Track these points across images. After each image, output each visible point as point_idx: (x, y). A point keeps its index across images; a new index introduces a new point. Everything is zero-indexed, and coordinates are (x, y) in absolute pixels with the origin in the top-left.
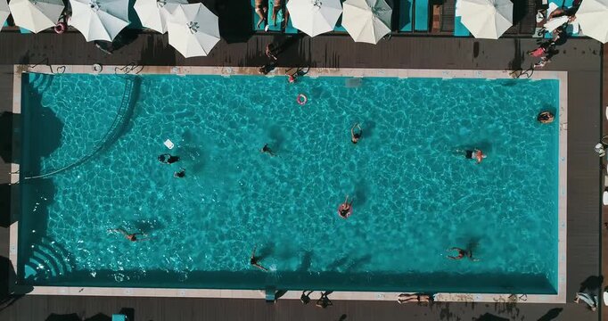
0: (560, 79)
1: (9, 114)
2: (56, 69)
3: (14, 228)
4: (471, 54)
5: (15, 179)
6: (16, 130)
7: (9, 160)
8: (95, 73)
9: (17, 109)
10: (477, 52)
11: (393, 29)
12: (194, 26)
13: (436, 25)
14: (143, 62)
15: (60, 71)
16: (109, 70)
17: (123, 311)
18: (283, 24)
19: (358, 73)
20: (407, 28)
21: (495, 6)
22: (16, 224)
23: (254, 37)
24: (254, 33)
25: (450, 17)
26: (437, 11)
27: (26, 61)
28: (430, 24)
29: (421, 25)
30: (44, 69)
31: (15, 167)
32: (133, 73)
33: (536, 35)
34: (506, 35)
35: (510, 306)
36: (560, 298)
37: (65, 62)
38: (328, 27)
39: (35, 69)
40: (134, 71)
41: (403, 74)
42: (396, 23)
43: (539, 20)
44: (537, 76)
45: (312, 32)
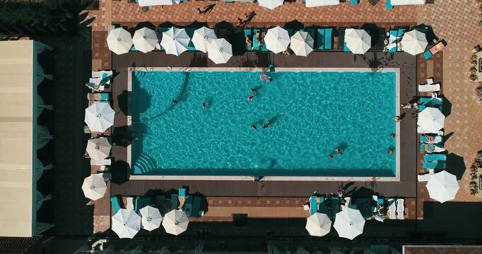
0: (396, 71)
1: (126, 92)
2: (149, 69)
3: (129, 148)
4: (353, 60)
5: (129, 123)
6: (129, 99)
7: (126, 114)
8: (167, 71)
9: (130, 89)
10: (356, 60)
11: (314, 48)
12: (221, 50)
13: (335, 46)
14: (192, 66)
15: (151, 70)
16: (175, 69)
17: (184, 187)
18: (260, 46)
19: (297, 70)
20: (321, 48)
21: (362, 39)
22: (130, 145)
23: (246, 53)
24: (246, 51)
25: (342, 42)
26: (336, 39)
27: (134, 66)
28: (332, 46)
29: (328, 46)
30: (143, 69)
31: (129, 118)
32: (187, 71)
33: (384, 51)
34: (369, 51)
35: (373, 183)
36: (397, 179)
37: (152, 65)
38: (283, 49)
39: (138, 69)
40: (188, 70)
41: (319, 70)
42: (315, 46)
43: (386, 43)
44: (385, 70)
45: (276, 52)
